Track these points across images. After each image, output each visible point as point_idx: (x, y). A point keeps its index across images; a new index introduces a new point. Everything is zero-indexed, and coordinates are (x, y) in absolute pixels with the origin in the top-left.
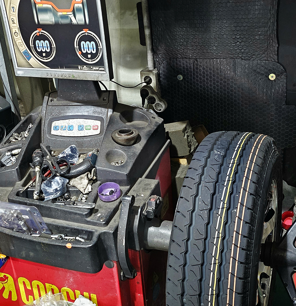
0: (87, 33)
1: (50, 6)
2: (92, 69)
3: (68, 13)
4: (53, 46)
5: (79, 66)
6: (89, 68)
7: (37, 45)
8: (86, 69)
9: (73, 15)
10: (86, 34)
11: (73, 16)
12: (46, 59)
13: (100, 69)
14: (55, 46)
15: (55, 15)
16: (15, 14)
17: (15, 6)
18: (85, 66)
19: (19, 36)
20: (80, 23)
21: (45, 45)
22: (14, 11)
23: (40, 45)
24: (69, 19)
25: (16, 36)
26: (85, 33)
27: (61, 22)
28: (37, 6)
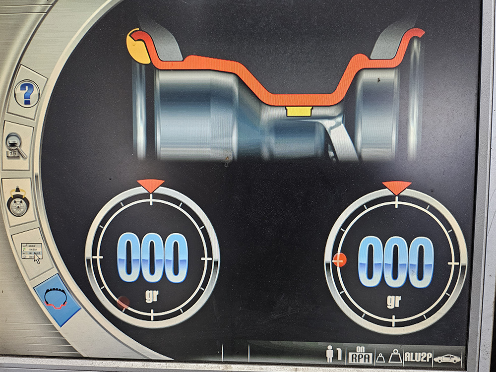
1: (229, 81)
2: (396, 358)
3: (317, 112)
4: (206, 259)
5: (330, 347)
6: (381, 356)
7: (121, 255)
8: (362, 362)
9: (340, 119)
10: (397, 203)
11: (342, 125)
12: (157, 319)
13: (436, 360)
14: (217, 256)
16: (30, 112)
17: (39, 80)
18: (361, 349)
19: (30, 215)
22: (27, 103)
23: (140, 253)
24: (319, 139)
25: (18, 212)
26: (391, 198)
27: (271, 152)
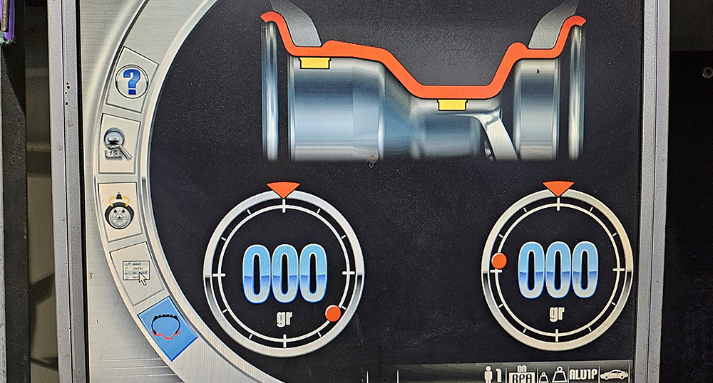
0: (564, 200)
1: (374, 70)
2: (560, 377)
3: (472, 105)
4: (348, 273)
5: (488, 368)
6: (544, 375)
7: (248, 271)
9: (497, 114)
10: (558, 205)
12: (290, 344)
13: (603, 376)
14: (360, 270)
15: (392, 112)
16: (135, 103)
17: (146, 66)
18: (522, 368)
19: (135, 226)
20: (528, 151)
21: (298, 268)
22: (132, 93)
23: (270, 268)
24: (474, 136)
25: (120, 224)
26: (553, 200)
28: (294, 66)
